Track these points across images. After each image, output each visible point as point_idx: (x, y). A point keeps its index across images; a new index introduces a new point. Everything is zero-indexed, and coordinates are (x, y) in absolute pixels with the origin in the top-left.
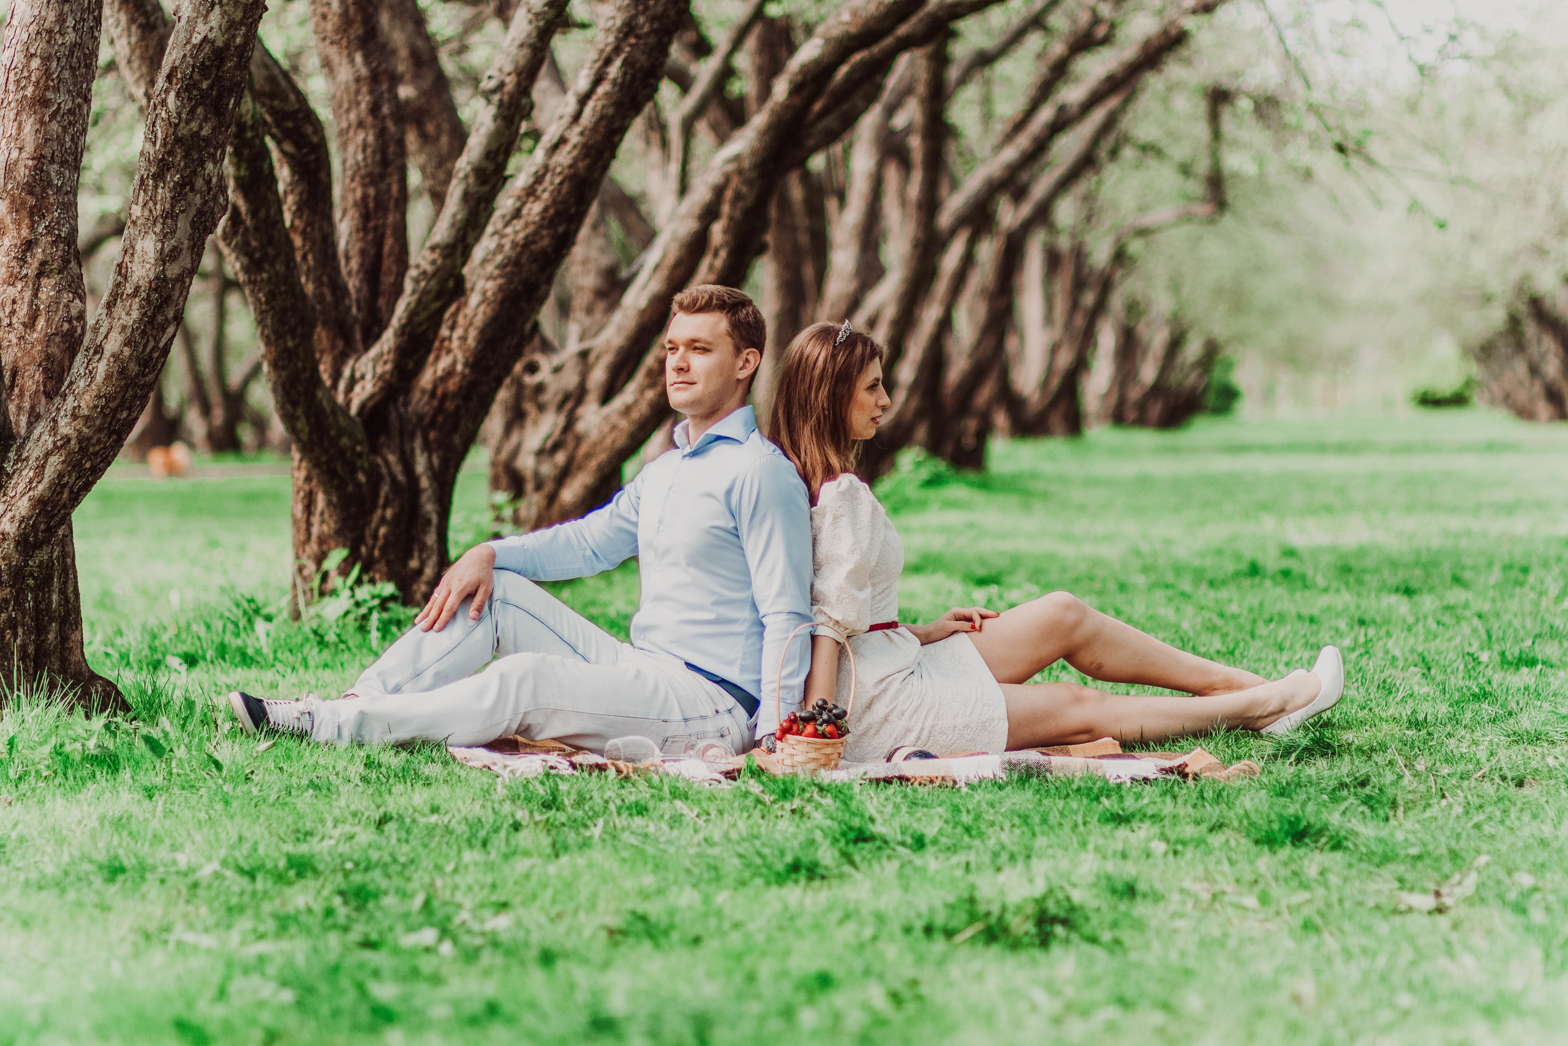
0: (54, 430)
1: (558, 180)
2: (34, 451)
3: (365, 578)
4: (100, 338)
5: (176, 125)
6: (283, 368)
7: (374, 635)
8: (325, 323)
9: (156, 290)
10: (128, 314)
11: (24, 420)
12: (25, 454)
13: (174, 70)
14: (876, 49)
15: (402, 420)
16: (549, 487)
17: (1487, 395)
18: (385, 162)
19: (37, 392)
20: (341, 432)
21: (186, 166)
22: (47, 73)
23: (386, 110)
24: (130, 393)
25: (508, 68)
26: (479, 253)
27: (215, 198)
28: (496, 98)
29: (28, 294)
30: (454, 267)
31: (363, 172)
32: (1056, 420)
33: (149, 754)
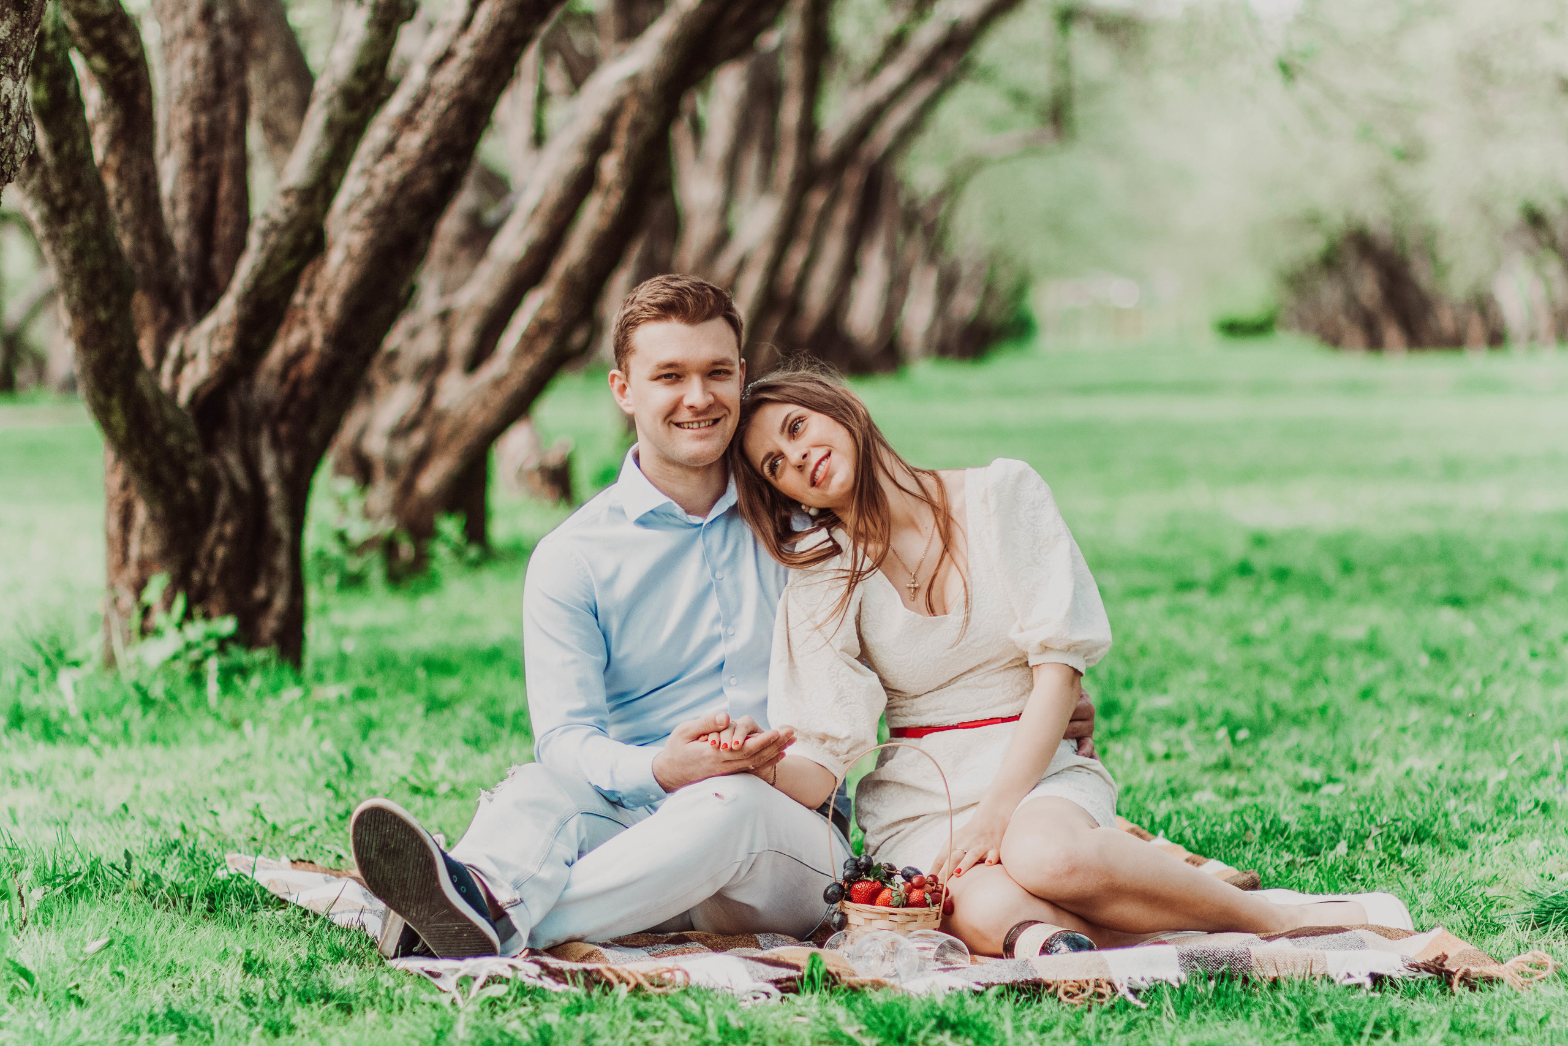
1: (443, 104)
3: (195, 611)
6: (95, 346)
7: (213, 687)
8: (146, 289)
15: (245, 410)
16: (403, 474)
18: (220, 82)
20: (168, 427)
23: (221, 15)
26: (341, 201)
30: (314, 216)
31: (193, 94)
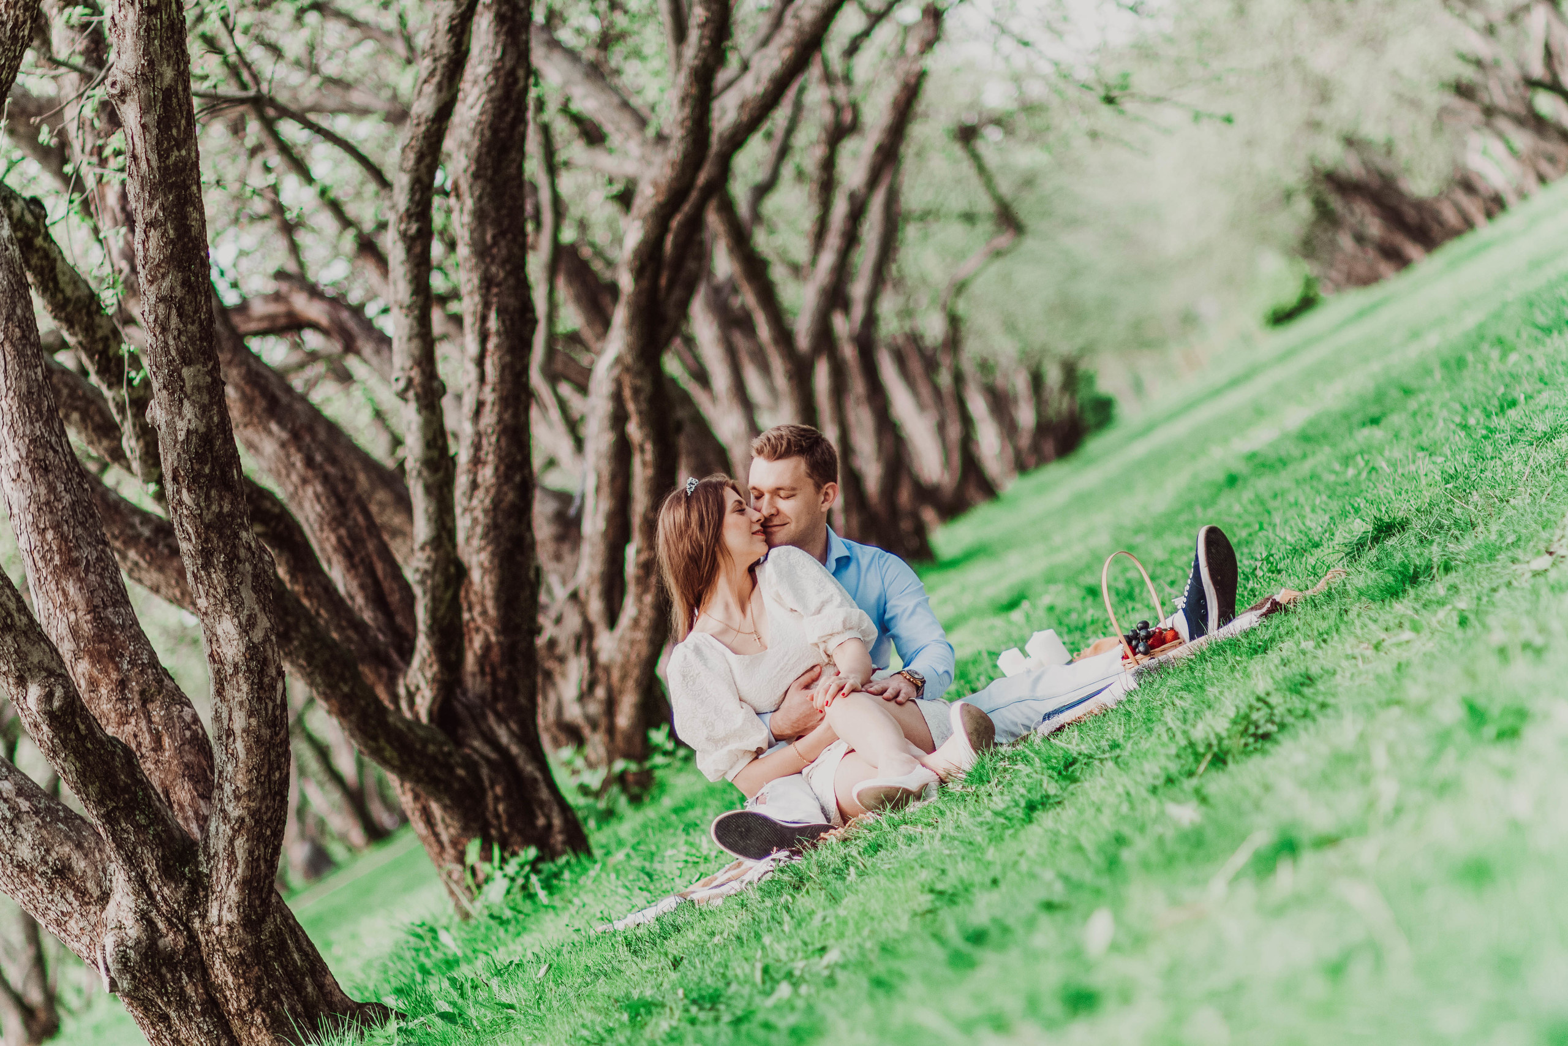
0: (226, 818)
1: (493, 439)
2: (218, 845)
3: (507, 855)
4: (225, 722)
5: (200, 515)
6: (350, 712)
7: (542, 894)
8: (364, 660)
9: (251, 659)
10: (239, 690)
11: (194, 827)
12: (212, 851)
13: (175, 471)
14: (686, 208)
15: (467, 707)
16: (603, 722)
17: (1330, 285)
18: (341, 502)
19: (193, 798)
20: (425, 742)
21: (225, 545)
22: (63, 538)
23: (318, 458)
24: (273, 754)
25: (408, 363)
26: (461, 537)
27: (261, 559)
28: (411, 394)
29: (143, 724)
30: (448, 554)
31: (327, 519)
32: (972, 492)
33: (449, 1027)
